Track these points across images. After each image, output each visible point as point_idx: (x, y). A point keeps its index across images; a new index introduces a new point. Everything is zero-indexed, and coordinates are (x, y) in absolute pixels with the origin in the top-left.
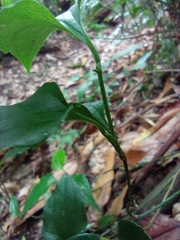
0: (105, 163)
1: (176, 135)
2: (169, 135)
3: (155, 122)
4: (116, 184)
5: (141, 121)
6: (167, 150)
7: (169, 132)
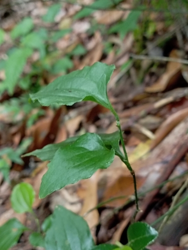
0: (82, 202)
1: (183, 150)
2: (175, 151)
3: (154, 131)
4: (102, 231)
5: (133, 130)
6: (172, 172)
7: (175, 146)
